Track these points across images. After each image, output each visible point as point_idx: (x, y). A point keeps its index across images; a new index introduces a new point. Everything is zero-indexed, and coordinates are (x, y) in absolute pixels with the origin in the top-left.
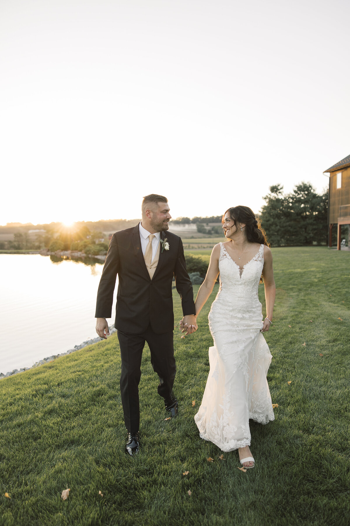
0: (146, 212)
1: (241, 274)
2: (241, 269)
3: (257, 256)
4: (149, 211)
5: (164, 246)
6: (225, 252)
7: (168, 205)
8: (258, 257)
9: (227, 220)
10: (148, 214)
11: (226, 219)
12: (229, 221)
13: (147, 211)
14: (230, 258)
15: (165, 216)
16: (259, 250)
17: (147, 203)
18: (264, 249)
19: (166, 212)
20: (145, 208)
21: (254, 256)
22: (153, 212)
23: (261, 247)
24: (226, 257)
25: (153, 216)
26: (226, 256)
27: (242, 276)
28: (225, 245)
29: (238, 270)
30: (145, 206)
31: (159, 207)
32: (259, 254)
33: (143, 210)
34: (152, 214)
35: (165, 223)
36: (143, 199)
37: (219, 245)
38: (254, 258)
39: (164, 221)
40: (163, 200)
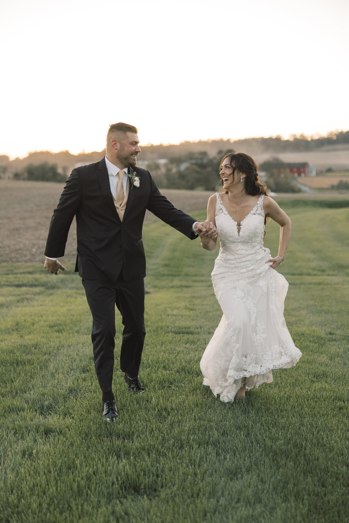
0: (112, 142)
1: (239, 232)
2: (239, 225)
3: (255, 209)
4: (115, 141)
5: (133, 181)
6: (222, 206)
7: (137, 137)
8: (257, 210)
9: (226, 167)
10: (114, 144)
11: (226, 165)
12: (229, 168)
13: (114, 142)
14: (227, 212)
15: (134, 148)
16: (258, 202)
17: (114, 132)
18: (264, 200)
19: (135, 144)
20: (111, 138)
21: (252, 209)
22: (120, 143)
23: (260, 198)
24: (223, 212)
25: (120, 147)
26: (222, 210)
27: (240, 233)
28: (222, 197)
29: (236, 227)
30: (111, 135)
31: (128, 138)
32: (258, 207)
33: (109, 139)
34: (118, 145)
35: (132, 157)
36: (109, 127)
37: (215, 196)
38: (252, 212)
39: (132, 154)
40: (132, 130)
